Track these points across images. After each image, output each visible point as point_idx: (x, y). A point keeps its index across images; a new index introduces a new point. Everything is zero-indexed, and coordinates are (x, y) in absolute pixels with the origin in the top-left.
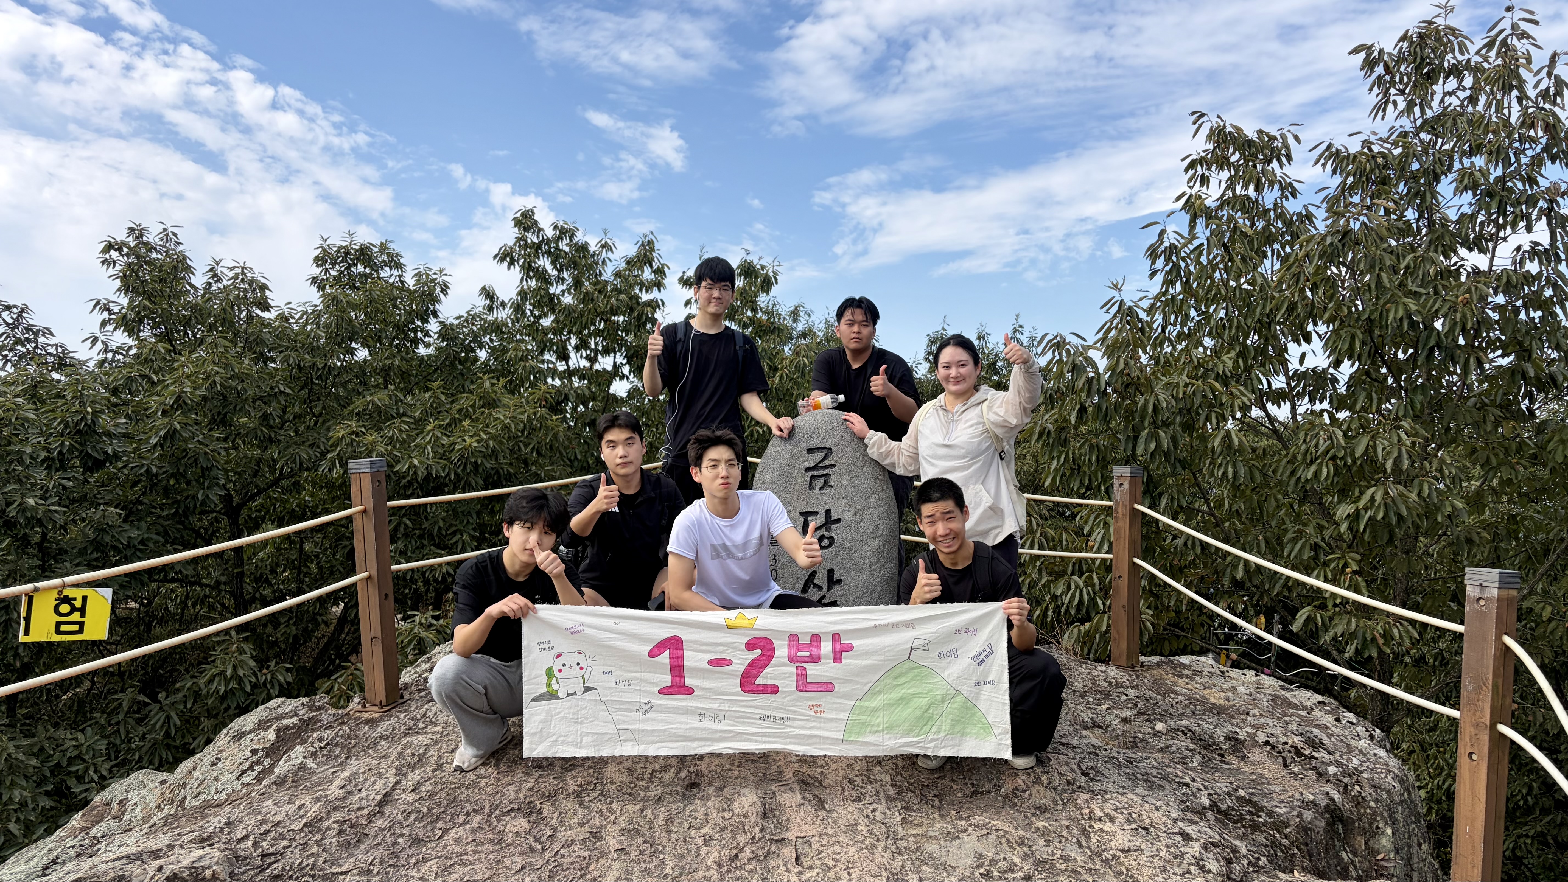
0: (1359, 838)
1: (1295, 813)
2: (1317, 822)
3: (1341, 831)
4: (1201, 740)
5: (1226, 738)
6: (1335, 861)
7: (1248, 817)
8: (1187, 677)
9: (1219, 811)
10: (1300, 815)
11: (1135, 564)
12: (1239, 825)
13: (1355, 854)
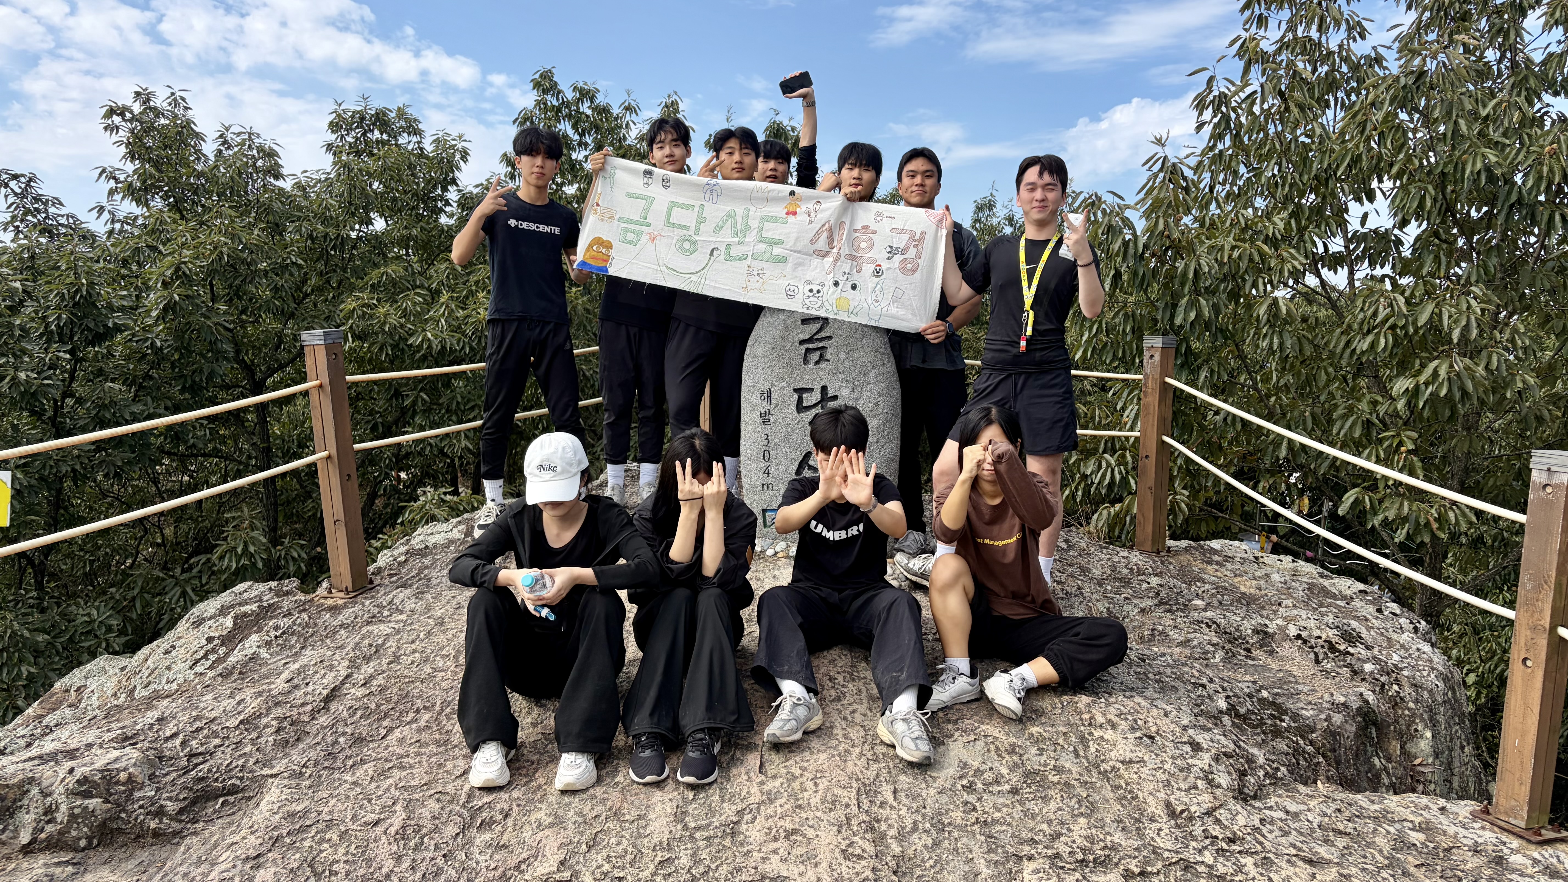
0: (1394, 743)
1: (1323, 716)
2: (1348, 727)
3: (1374, 735)
4: (1226, 633)
5: (1253, 631)
6: (1366, 767)
7: (1269, 722)
8: (1217, 563)
9: (1238, 715)
10: (1328, 719)
11: (1163, 442)
12: (1259, 730)
13: (1389, 760)
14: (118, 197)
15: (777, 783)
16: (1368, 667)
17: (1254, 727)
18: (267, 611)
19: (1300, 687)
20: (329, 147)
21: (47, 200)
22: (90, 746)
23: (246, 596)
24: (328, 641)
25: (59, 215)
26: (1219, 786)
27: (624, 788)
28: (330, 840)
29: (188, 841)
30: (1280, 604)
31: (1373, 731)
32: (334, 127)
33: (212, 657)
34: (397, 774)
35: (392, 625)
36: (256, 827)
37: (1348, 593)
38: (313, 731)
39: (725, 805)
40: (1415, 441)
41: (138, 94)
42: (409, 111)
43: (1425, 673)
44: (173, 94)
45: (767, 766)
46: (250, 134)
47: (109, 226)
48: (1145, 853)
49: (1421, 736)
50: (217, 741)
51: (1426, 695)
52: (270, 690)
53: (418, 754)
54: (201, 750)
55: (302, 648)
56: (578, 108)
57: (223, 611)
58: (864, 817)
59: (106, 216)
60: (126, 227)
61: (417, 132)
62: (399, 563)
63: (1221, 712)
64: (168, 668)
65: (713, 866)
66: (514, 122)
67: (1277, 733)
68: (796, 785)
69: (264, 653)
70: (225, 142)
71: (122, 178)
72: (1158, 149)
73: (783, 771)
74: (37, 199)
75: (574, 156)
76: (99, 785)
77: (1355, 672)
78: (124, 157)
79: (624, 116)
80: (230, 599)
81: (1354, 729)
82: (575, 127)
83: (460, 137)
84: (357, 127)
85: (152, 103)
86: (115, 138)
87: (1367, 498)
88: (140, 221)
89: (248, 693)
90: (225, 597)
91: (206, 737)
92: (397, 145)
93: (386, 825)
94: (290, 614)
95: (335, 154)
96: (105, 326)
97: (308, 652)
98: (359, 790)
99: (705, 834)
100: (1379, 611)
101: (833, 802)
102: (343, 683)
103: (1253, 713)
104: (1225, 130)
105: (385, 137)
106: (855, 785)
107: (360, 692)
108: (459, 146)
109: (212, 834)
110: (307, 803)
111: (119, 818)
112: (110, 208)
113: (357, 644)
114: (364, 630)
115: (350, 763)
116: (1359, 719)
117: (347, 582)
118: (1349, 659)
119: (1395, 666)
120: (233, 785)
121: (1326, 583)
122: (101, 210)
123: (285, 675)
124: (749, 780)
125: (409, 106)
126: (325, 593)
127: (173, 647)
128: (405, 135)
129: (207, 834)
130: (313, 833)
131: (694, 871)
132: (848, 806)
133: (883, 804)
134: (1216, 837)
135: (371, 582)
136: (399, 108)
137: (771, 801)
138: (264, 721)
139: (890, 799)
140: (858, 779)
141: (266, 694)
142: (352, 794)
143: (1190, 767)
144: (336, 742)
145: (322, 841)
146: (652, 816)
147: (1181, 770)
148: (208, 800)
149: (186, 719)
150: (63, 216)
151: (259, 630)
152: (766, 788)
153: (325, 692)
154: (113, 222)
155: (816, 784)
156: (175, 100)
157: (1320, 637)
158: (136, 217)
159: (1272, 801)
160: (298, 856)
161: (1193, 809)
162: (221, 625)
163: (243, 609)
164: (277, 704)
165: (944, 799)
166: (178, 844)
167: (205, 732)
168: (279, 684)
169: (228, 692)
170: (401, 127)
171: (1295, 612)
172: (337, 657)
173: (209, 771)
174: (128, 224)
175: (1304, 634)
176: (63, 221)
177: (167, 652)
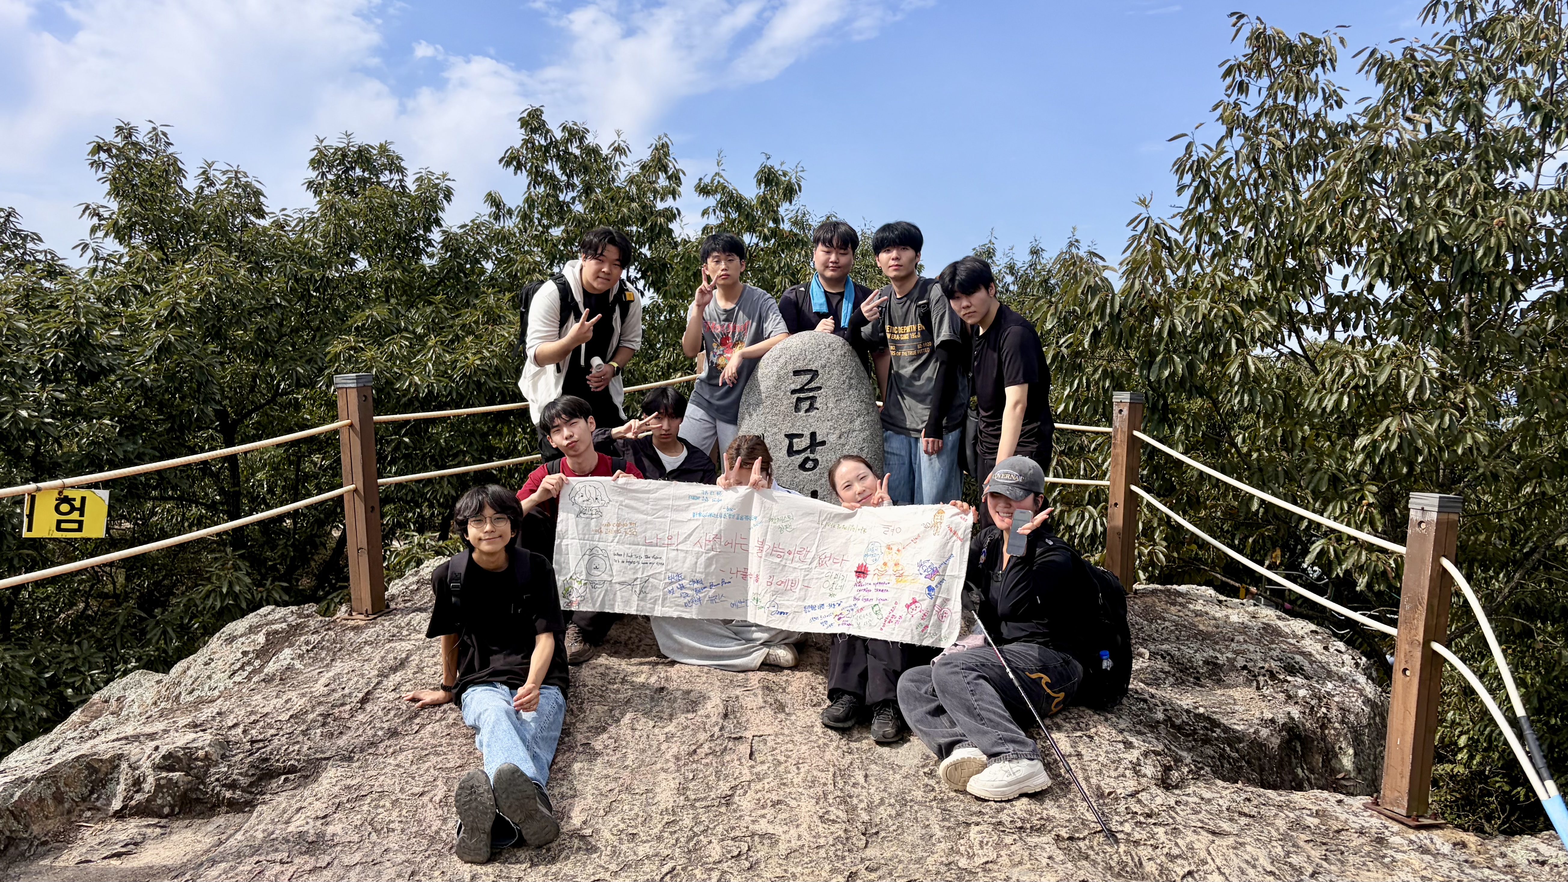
4: (1179, 663)
5: (1205, 662)
14: (100, 234)
15: (765, 767)
16: (1302, 693)
17: (1187, 735)
18: (294, 631)
19: (1237, 708)
20: (310, 184)
21: (27, 236)
22: (166, 731)
23: (270, 617)
24: (355, 655)
25: (37, 251)
26: (1145, 776)
27: (633, 770)
28: (384, 806)
29: (259, 808)
30: (1232, 640)
31: (1298, 745)
32: (316, 163)
33: (249, 669)
34: (433, 759)
35: (413, 642)
36: (319, 795)
37: (1301, 633)
38: (354, 725)
39: (721, 783)
40: (1374, 494)
41: (120, 129)
42: (391, 147)
43: (1353, 699)
44: (154, 129)
45: (756, 755)
46: (236, 172)
47: (93, 264)
48: (1075, 824)
49: (1345, 753)
50: (273, 731)
51: (1352, 718)
52: (311, 692)
53: (449, 744)
54: (260, 737)
55: (332, 660)
56: (567, 148)
57: (252, 630)
58: (839, 793)
59: (90, 253)
60: (109, 265)
61: (400, 170)
62: (412, 591)
63: (1158, 722)
64: (209, 677)
65: (711, 826)
66: (501, 161)
67: (1206, 741)
68: (781, 769)
69: (298, 665)
70: (207, 179)
71: (106, 215)
72: (1142, 210)
73: (770, 758)
74: (15, 234)
75: (561, 197)
76: (181, 760)
77: (1289, 697)
78: (108, 194)
79: (614, 156)
80: (256, 620)
81: (1278, 741)
82: (562, 168)
83: (444, 175)
84: (338, 165)
85: (134, 138)
86: (100, 174)
87: (1331, 548)
88: (125, 260)
89: (293, 695)
90: (251, 619)
91: (262, 728)
92: (379, 184)
93: (431, 795)
94: (317, 632)
95: (315, 192)
96: (100, 365)
97: (338, 663)
98: (402, 770)
99: (704, 803)
100: (1326, 648)
101: (813, 782)
102: (375, 688)
103: (1188, 724)
104: (1203, 194)
105: (366, 175)
106: (832, 769)
107: (392, 696)
108: (443, 185)
109: (279, 804)
110: (359, 779)
111: (198, 789)
112: (94, 245)
113: (382, 658)
114: (387, 646)
115: (391, 750)
116: (1284, 733)
117: (367, 605)
118: (1285, 685)
119: (1328, 693)
120: (292, 765)
121: (1280, 623)
122: (86, 247)
123: (323, 681)
124: (741, 764)
125: (391, 143)
126: (346, 615)
127: (212, 660)
128: (387, 172)
129: (274, 803)
130: (369, 801)
131: (695, 829)
132: (825, 784)
133: (855, 785)
134: (1136, 813)
135: (388, 606)
136: (381, 145)
137: (760, 780)
138: (311, 716)
139: (862, 780)
140: (834, 766)
141: (309, 696)
142: (396, 773)
143: (1120, 760)
144: (375, 735)
145: (377, 807)
146: (658, 790)
147: (1113, 762)
148: (272, 777)
149: (243, 712)
150: (41, 252)
151: (291, 645)
152: (755, 770)
153: (360, 695)
154: (97, 259)
155: (798, 768)
156: (157, 135)
157: (1263, 668)
158: (121, 256)
159: (1189, 791)
160: (359, 817)
161: (1119, 792)
162: (253, 641)
163: (274, 627)
164: (320, 703)
165: (908, 782)
166: (251, 812)
167: (262, 723)
168: (319, 688)
169: (275, 694)
170: (384, 165)
171: (1245, 646)
172: (366, 667)
173: (271, 753)
174: (113, 262)
175: (1249, 665)
176: (41, 257)
177: (206, 664)
